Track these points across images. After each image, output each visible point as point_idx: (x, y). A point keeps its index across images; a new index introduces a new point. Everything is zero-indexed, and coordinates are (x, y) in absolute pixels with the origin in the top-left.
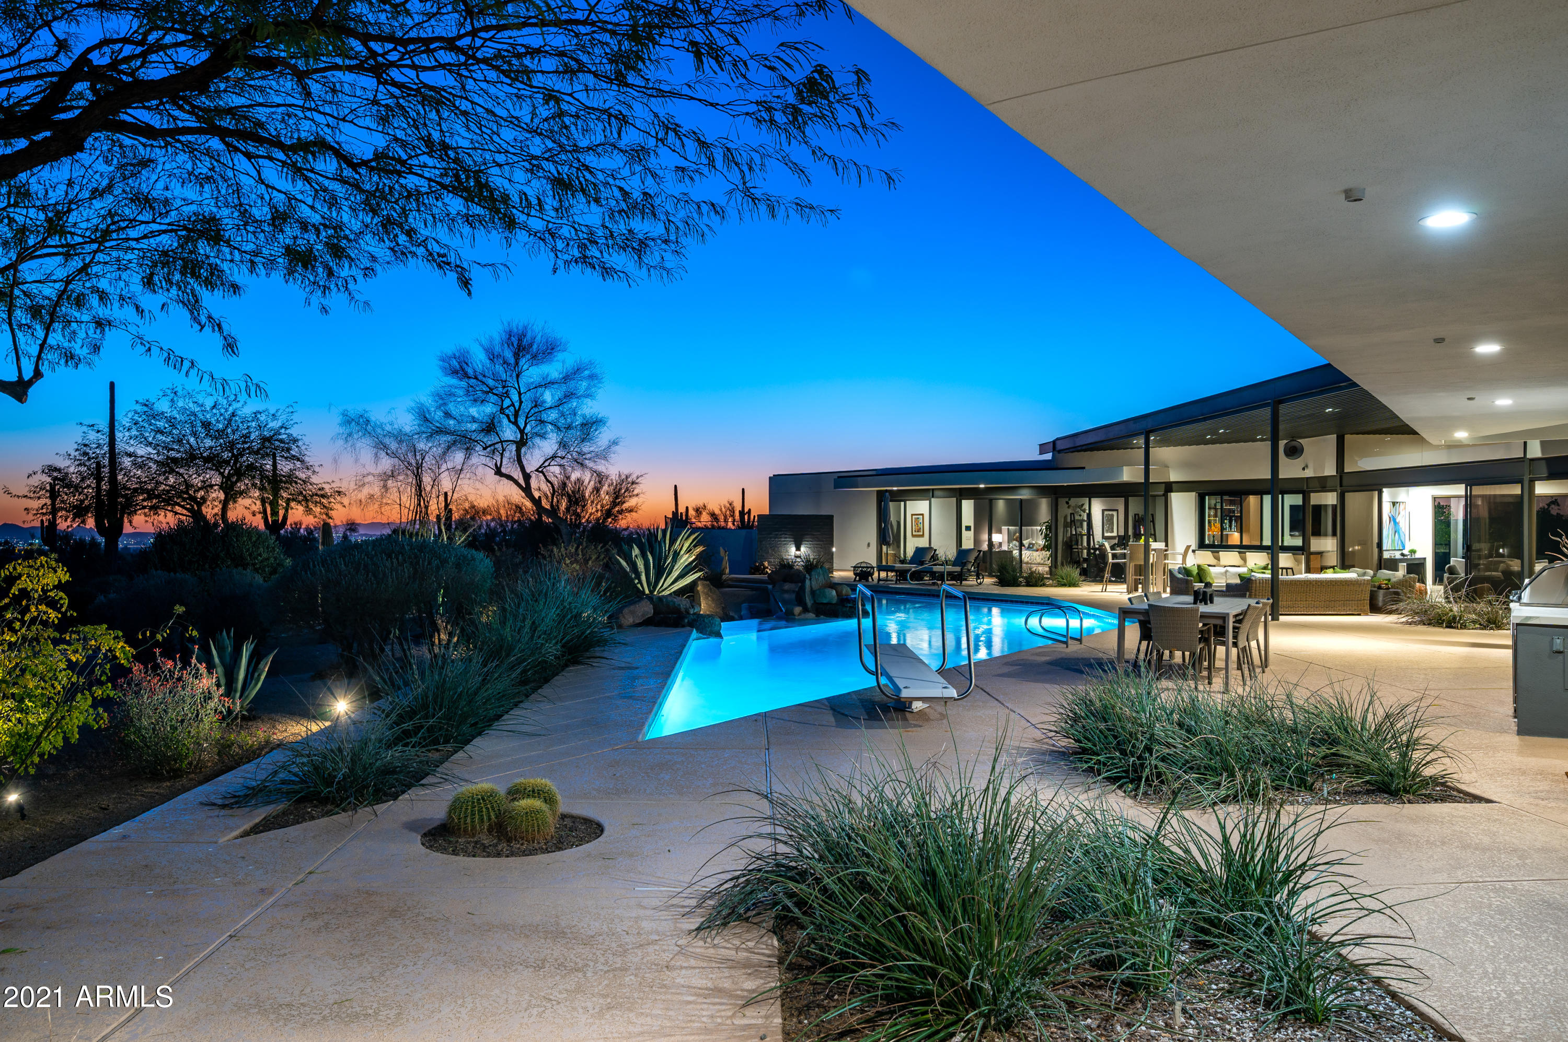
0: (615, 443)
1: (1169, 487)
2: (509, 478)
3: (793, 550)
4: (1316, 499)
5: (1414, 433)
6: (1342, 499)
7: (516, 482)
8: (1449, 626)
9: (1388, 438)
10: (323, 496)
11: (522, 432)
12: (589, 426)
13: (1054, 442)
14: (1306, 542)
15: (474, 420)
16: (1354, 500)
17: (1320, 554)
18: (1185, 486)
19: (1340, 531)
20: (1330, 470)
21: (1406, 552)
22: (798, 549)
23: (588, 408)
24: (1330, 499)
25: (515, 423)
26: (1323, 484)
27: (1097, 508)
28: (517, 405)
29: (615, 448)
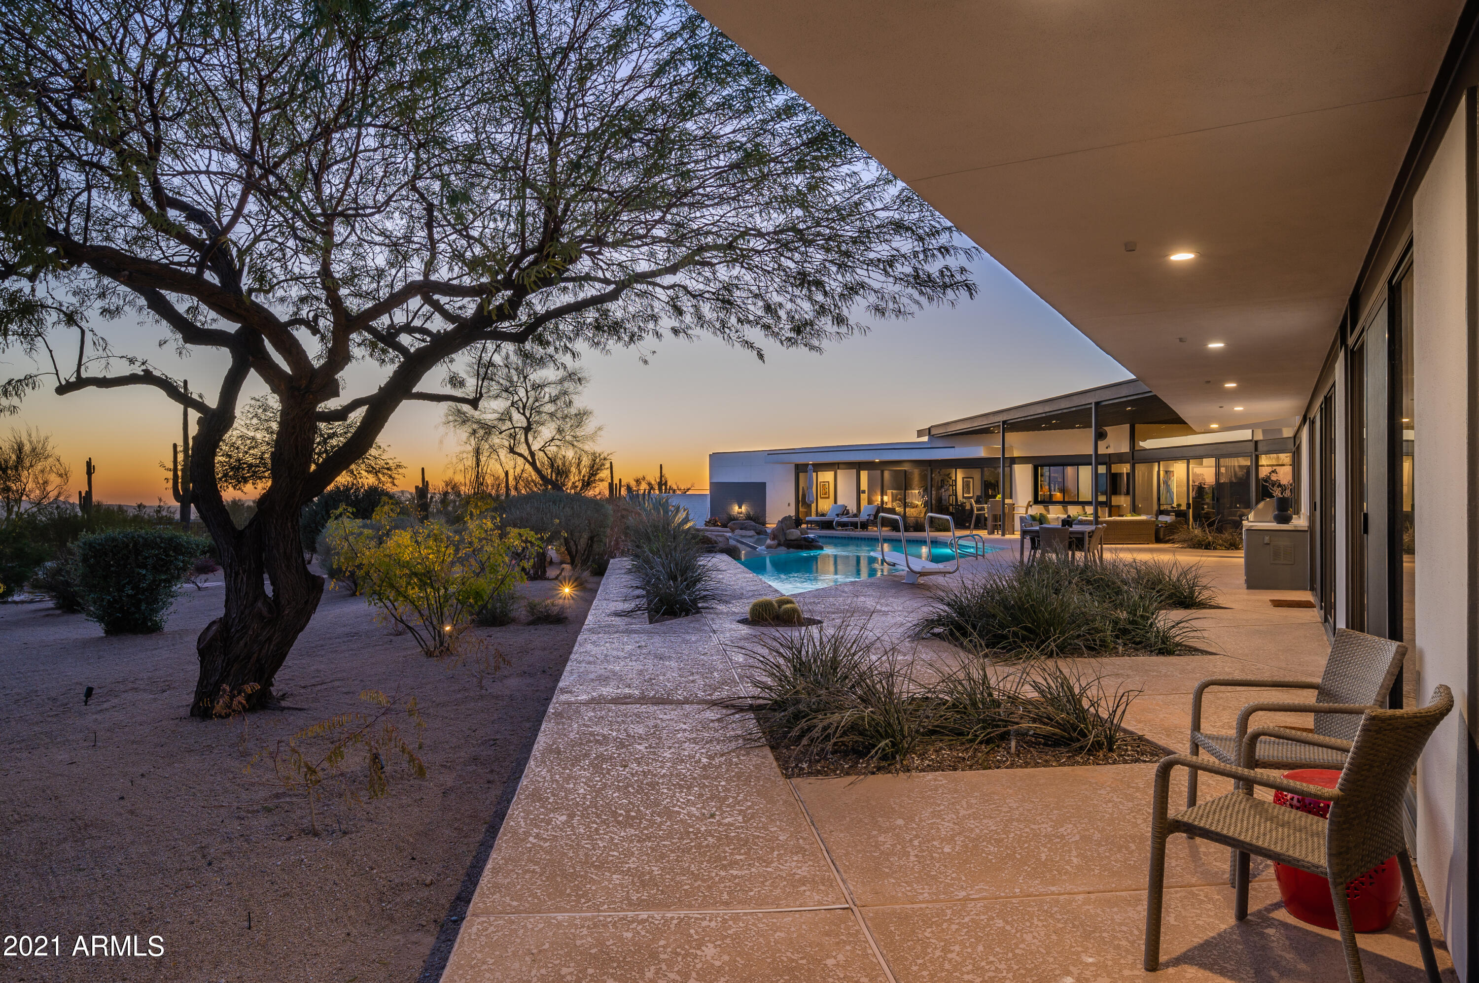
0: (600, 429)
1: (1013, 461)
2: (521, 455)
3: (736, 508)
4: (1116, 468)
5: (1185, 423)
6: (1133, 468)
7: (525, 458)
8: (1206, 548)
9: (1164, 426)
10: (388, 469)
11: (528, 420)
12: (581, 416)
13: (929, 429)
14: (1109, 500)
15: (495, 411)
16: (1140, 469)
17: (1119, 507)
18: (1024, 460)
19: (1130, 491)
20: (1125, 448)
21: (1175, 505)
22: (740, 507)
23: (580, 402)
24: (1125, 469)
25: (524, 414)
26: (1120, 458)
27: (959, 476)
28: (524, 400)
29: (599, 433)
